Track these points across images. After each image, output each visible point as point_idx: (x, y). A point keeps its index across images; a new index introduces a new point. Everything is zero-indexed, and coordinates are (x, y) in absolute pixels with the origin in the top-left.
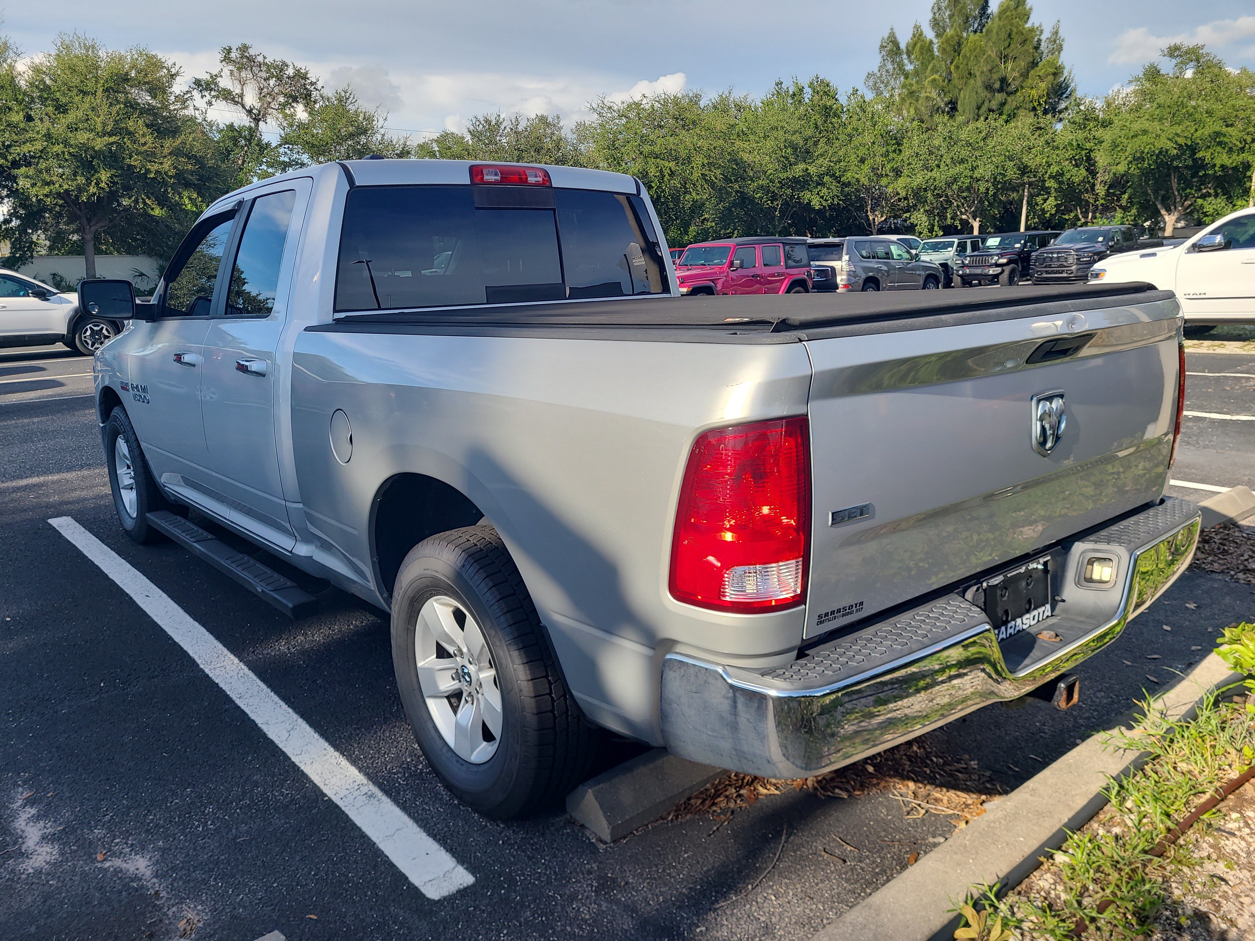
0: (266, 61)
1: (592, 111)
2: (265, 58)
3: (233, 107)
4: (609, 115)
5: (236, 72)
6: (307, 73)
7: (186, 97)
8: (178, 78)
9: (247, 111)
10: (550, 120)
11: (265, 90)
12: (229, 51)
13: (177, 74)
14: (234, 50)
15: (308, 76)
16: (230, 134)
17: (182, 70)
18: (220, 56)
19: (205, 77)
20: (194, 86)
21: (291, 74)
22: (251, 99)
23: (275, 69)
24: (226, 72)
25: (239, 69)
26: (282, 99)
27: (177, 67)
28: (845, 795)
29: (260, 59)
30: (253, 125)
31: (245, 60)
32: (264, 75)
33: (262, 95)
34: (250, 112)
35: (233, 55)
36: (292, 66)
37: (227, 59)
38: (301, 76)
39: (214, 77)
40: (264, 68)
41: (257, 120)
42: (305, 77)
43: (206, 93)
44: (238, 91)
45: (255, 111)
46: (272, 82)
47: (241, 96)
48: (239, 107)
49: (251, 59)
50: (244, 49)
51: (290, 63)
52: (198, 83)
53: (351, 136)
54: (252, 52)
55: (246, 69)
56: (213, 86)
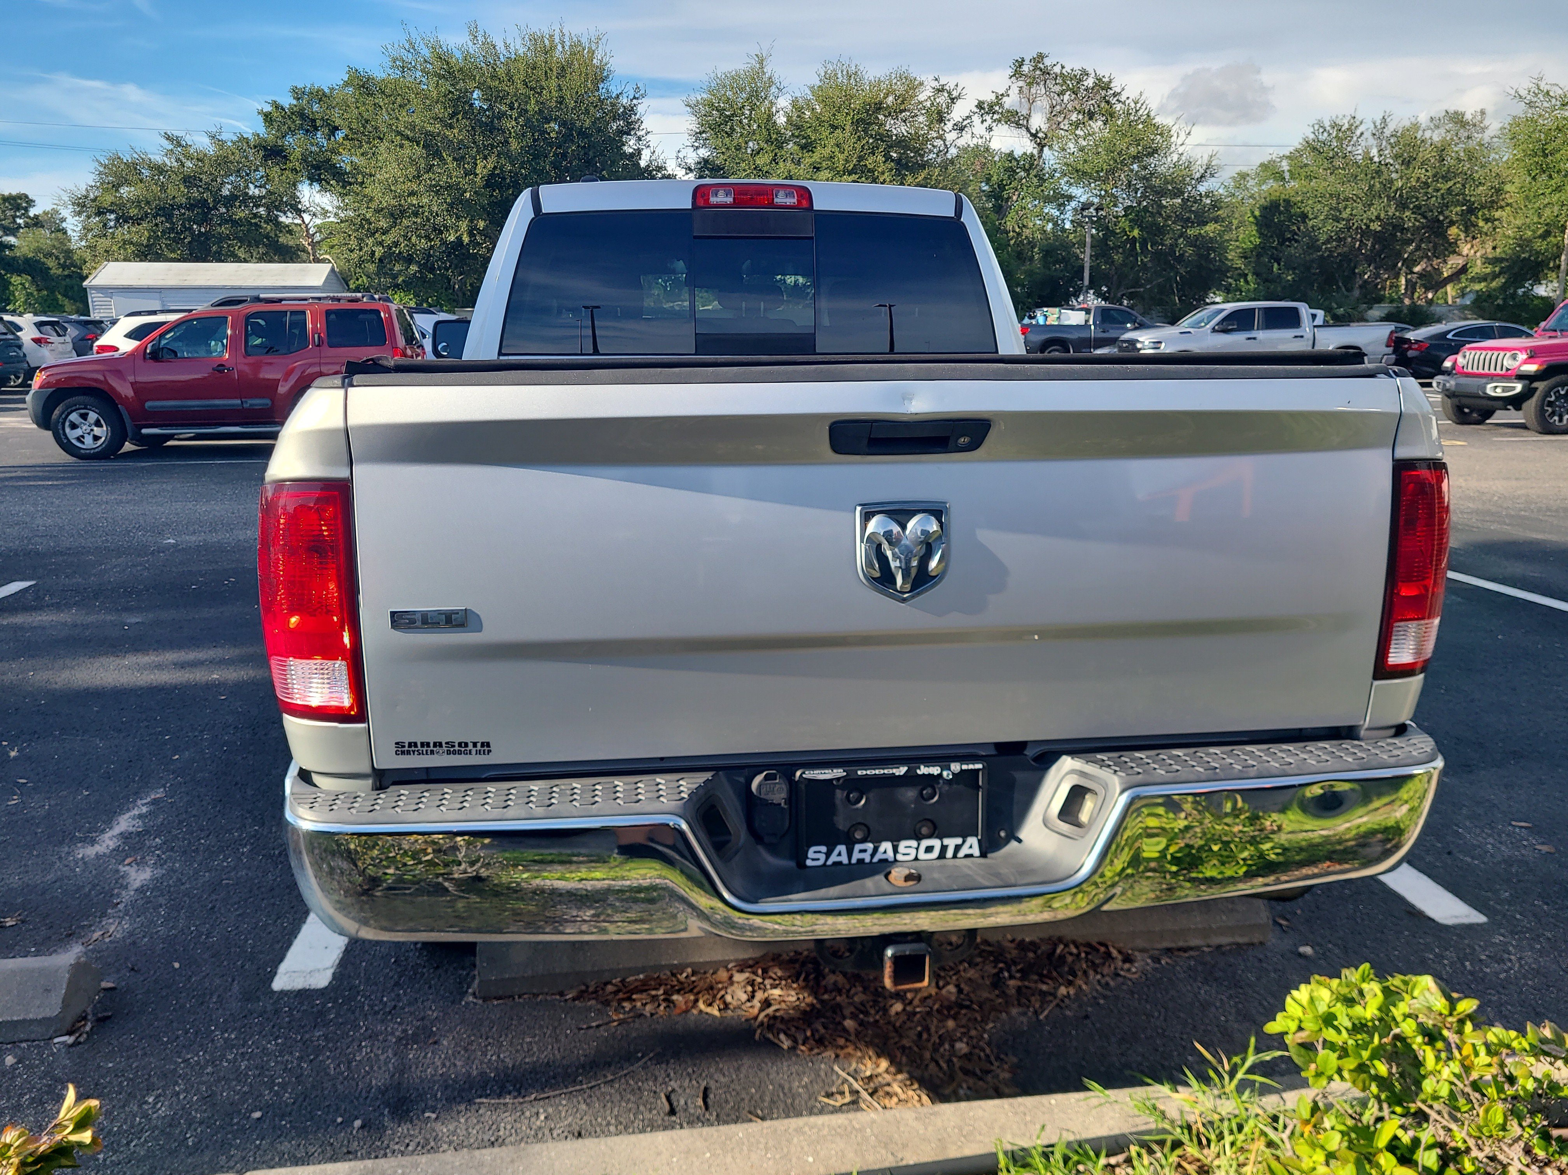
0: (1064, 71)
1: (1516, 101)
2: (1063, 67)
3: (1016, 132)
4: (1546, 104)
5: (1025, 89)
6: (1110, 82)
7: (965, 123)
8: (959, 103)
9: (1032, 135)
10: (1468, 117)
11: (1058, 107)
12: (1020, 63)
13: (959, 97)
14: (1027, 62)
15: (1112, 85)
16: (1007, 164)
17: (964, 92)
18: (1010, 72)
19: (990, 97)
20: (976, 110)
21: (1091, 85)
22: (1038, 121)
23: (1071, 79)
24: (1014, 91)
25: (1030, 85)
26: (1074, 117)
27: (959, 89)
28: (786, 1044)
29: (1057, 69)
30: (1035, 152)
31: (1038, 72)
32: (1058, 89)
33: (1053, 115)
34: (1034, 136)
35: (1025, 69)
36: (1093, 75)
37: (1017, 73)
38: (1103, 85)
39: (999, 97)
40: (1059, 80)
41: (1041, 146)
42: (1107, 87)
43: (988, 118)
44: (1024, 112)
45: (1040, 135)
46: (1066, 97)
47: (1027, 118)
48: (1023, 132)
49: (1046, 72)
50: (1041, 57)
51: (1091, 71)
52: (980, 105)
53: (1136, 158)
54: (1048, 62)
55: (1038, 84)
56: (997, 108)
